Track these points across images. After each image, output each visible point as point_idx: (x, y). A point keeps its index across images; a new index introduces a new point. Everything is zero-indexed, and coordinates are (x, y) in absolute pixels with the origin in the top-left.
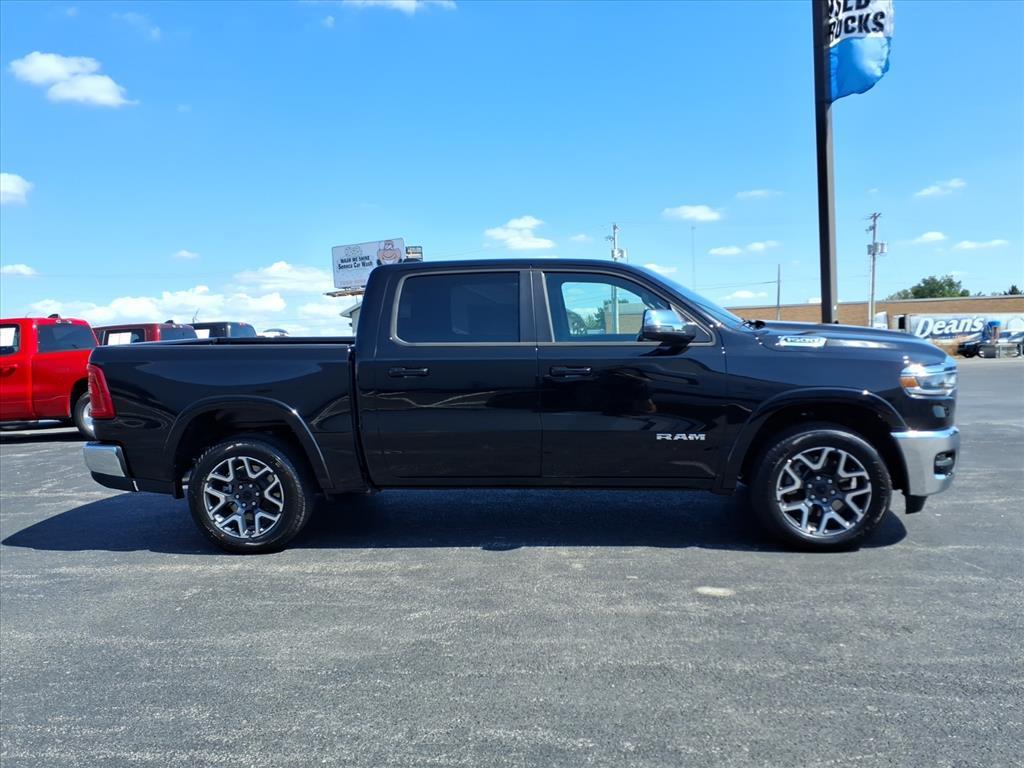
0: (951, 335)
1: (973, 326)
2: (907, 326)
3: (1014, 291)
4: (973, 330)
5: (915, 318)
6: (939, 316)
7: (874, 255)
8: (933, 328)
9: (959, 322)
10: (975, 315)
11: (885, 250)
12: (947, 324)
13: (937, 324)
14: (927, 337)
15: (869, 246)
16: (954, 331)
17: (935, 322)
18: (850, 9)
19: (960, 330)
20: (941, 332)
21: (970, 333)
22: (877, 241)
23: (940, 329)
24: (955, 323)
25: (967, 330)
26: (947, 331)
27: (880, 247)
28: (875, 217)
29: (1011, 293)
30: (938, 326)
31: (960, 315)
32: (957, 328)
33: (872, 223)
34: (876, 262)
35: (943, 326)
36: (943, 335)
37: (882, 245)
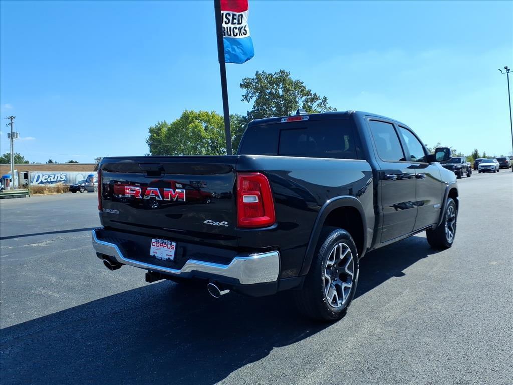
0: (51, 183)
1: (61, 178)
2: (29, 178)
3: (50, 162)
4: (61, 180)
5: (32, 174)
6: (44, 173)
7: (12, 139)
8: (42, 179)
9: (55, 176)
10: (61, 173)
11: (18, 137)
12: (49, 177)
13: (44, 177)
14: (39, 184)
15: (9, 134)
16: (52, 180)
17: (43, 176)
18: (235, 23)
19: (55, 180)
20: (46, 181)
21: (60, 181)
22: (13, 131)
23: (45, 179)
24: (53, 176)
25: (58, 180)
26: (49, 181)
27: (15, 135)
28: (11, 118)
29: (49, 163)
30: (44, 178)
31: (54, 173)
32: (54, 179)
33: (10, 122)
34: (13, 143)
35: (47, 178)
36: (47, 182)
37: (17, 134)
